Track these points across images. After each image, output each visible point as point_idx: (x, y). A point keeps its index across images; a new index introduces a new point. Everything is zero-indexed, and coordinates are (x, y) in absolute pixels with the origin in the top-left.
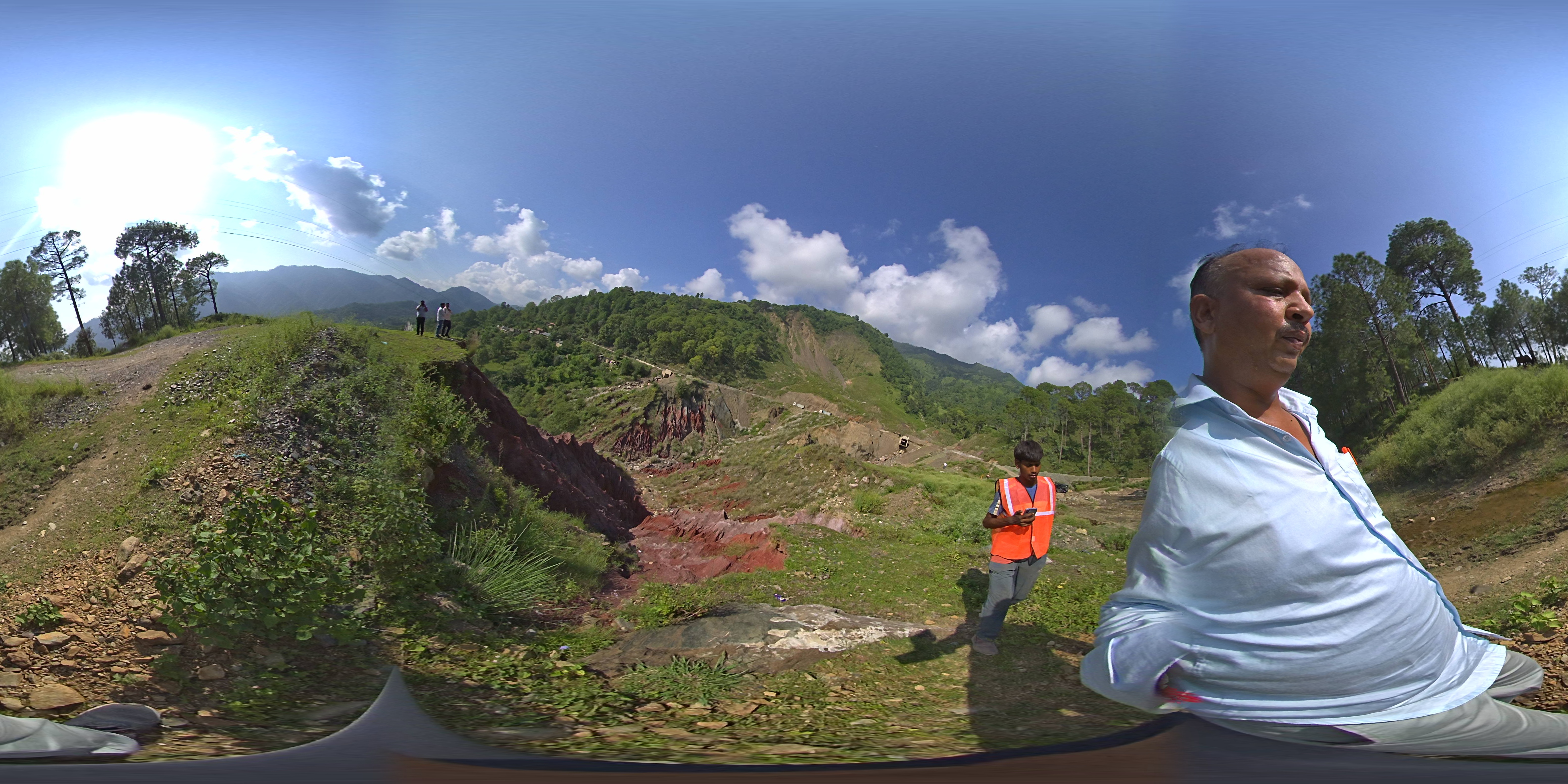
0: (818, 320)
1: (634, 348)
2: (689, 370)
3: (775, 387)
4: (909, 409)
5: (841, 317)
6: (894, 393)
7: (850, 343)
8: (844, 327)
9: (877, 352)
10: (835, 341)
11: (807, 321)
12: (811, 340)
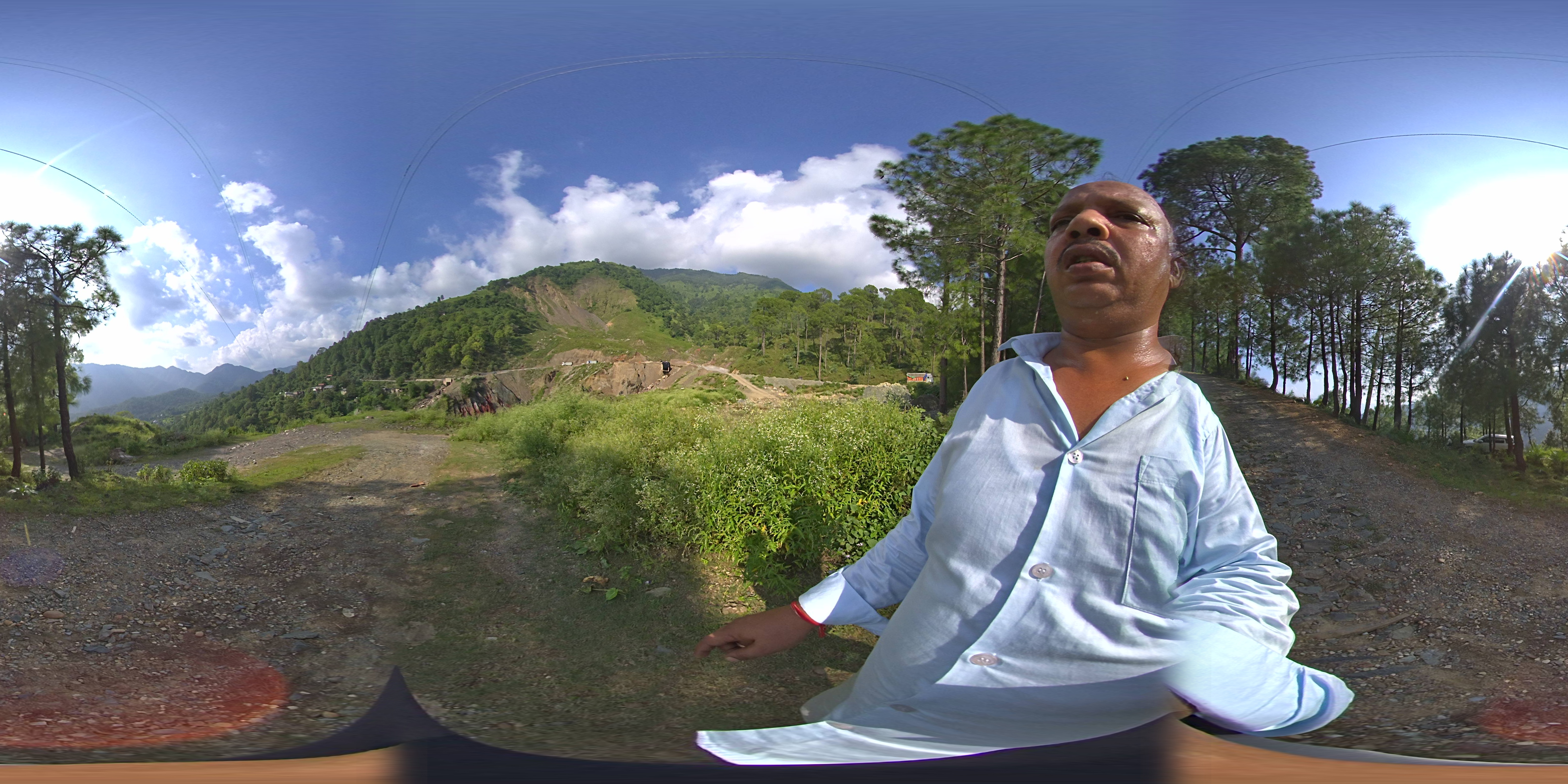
0: (559, 276)
1: (411, 371)
2: (464, 371)
3: (541, 355)
4: (674, 333)
5: (580, 265)
6: (656, 321)
7: (599, 287)
8: (587, 274)
9: (628, 286)
10: (583, 290)
11: (548, 281)
12: (559, 297)
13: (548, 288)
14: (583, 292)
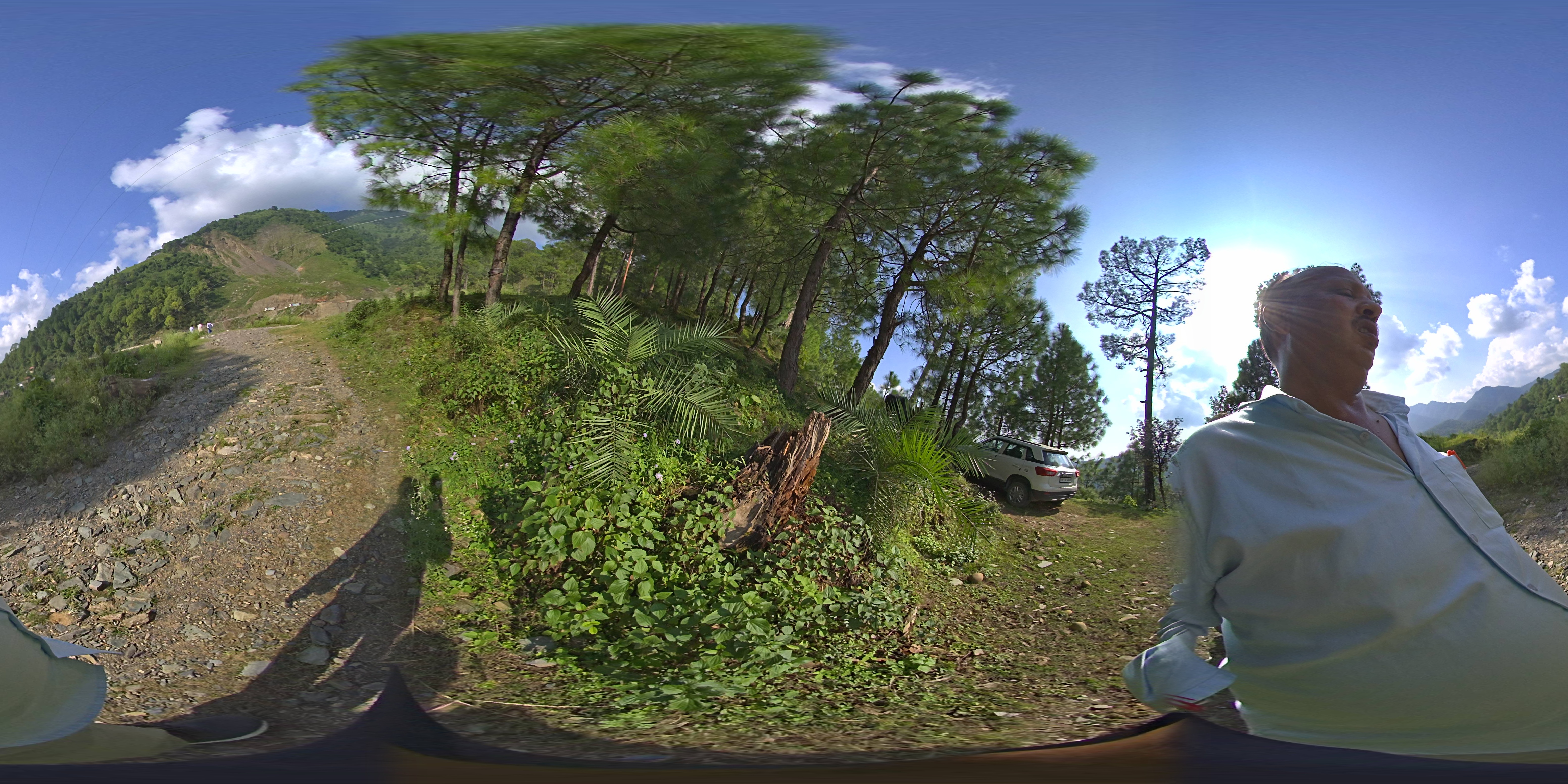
0: (235, 228)
1: (113, 343)
5: (257, 214)
6: (349, 263)
8: (266, 222)
9: (314, 230)
10: (265, 237)
11: (225, 234)
12: (241, 248)
13: (227, 241)
14: (265, 241)
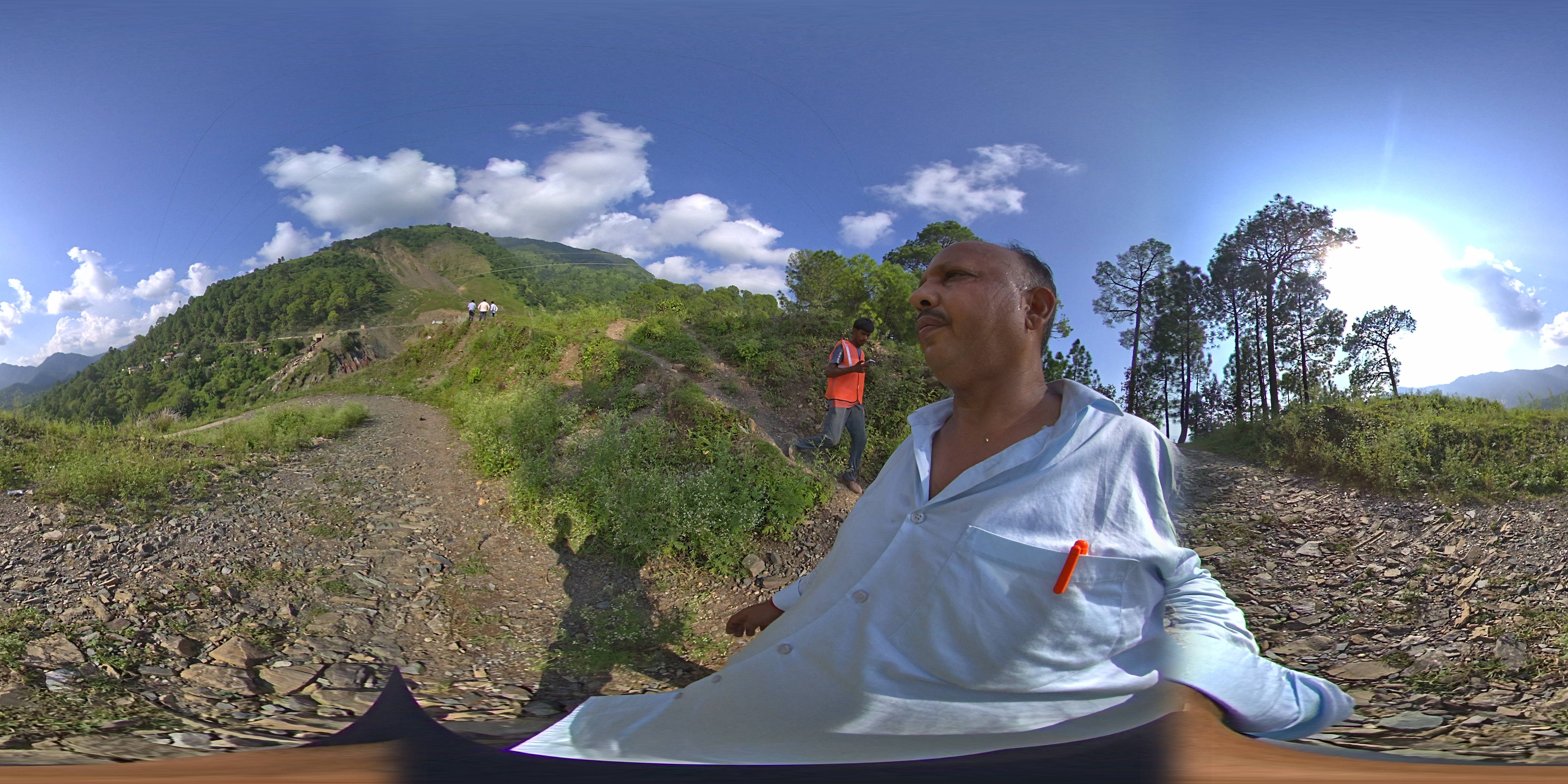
0: (408, 238)
1: (270, 330)
2: (329, 327)
3: (405, 313)
4: (528, 302)
6: (510, 288)
7: (452, 250)
8: (437, 237)
9: (481, 252)
10: (434, 252)
11: (396, 242)
12: (409, 259)
13: (396, 249)
14: (433, 256)
